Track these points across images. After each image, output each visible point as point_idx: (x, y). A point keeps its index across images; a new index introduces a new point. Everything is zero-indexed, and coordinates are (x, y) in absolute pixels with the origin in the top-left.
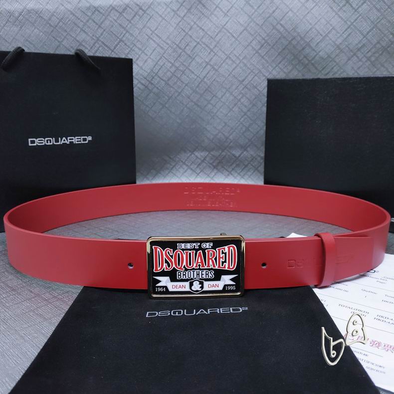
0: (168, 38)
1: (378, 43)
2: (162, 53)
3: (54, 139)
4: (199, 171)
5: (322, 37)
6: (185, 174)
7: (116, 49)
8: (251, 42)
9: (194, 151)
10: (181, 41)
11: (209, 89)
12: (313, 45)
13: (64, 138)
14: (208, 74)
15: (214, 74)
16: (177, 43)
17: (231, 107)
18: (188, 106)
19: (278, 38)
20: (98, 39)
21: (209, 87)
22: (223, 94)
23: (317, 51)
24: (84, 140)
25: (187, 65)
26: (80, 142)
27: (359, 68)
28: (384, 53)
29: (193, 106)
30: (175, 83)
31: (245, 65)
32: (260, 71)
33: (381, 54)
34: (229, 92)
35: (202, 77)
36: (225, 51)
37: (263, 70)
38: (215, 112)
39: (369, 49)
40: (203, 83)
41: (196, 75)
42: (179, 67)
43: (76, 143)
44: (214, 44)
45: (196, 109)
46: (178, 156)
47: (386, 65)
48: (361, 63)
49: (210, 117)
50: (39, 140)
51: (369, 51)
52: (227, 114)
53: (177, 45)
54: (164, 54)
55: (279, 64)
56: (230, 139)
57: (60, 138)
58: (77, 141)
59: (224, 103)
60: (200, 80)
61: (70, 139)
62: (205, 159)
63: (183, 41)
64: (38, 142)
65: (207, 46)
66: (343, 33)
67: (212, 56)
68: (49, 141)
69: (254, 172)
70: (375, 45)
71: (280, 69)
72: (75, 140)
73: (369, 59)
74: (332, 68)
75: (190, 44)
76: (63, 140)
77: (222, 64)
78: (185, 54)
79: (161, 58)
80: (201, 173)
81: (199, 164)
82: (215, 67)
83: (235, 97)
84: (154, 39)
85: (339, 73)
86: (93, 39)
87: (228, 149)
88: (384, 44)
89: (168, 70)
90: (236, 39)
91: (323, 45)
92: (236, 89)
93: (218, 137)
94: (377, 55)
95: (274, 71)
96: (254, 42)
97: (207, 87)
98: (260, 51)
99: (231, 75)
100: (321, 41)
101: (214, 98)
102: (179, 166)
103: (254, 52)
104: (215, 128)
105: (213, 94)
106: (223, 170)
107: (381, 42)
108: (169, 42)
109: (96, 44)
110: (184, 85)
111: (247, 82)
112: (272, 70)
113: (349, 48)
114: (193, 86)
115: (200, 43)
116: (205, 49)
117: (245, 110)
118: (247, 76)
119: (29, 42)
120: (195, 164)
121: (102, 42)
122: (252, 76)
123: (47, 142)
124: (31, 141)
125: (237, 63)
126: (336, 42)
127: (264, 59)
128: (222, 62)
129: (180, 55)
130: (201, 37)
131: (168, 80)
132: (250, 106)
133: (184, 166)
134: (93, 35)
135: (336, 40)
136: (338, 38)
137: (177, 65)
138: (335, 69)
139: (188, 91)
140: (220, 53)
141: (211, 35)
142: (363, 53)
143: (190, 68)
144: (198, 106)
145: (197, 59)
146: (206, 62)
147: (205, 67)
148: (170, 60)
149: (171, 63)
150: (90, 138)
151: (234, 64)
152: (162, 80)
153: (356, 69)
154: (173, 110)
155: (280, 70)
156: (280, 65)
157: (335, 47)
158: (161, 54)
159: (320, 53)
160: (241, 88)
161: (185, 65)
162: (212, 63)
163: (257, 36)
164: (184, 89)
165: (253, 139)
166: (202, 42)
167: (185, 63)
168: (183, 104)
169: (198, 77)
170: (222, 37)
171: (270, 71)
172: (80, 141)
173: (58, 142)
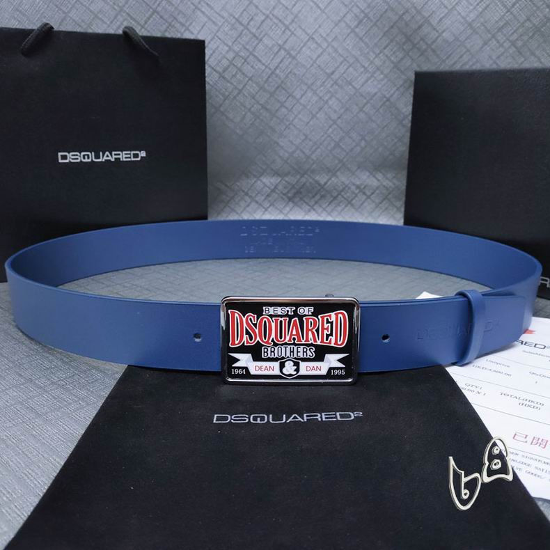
0: (223, 8)
1: (528, 19)
2: (215, 31)
3: (93, 153)
4: (268, 206)
5: (446, 11)
6: (248, 209)
7: (148, 23)
8: (344, 16)
9: (260, 177)
10: (242, 13)
11: (283, 85)
12: (434, 22)
13: (107, 153)
14: (280, 63)
15: (290, 63)
16: (236, 17)
17: (314, 113)
18: (252, 109)
19: (384, 10)
20: (121, 10)
21: (282, 82)
22: (302, 93)
23: (440, 31)
24: (135, 156)
25: (251, 50)
26: (129, 160)
27: (498, 57)
28: (536, 36)
29: (260, 110)
30: (234, 76)
31: (336, 51)
32: (357, 60)
33: (531, 37)
34: (312, 90)
35: (272, 68)
36: (306, 29)
37: (361, 58)
38: (291, 119)
39: (515, 28)
40: (274, 76)
41: (264, 64)
42: (239, 51)
43: (124, 160)
44: (290, 18)
45: (264, 114)
46: (238, 184)
47: (537, 53)
48: (502, 50)
49: (284, 127)
50: (73, 155)
51: (515, 32)
52: (308, 123)
53: (237, 20)
54: (217, 32)
55: (385, 48)
56: (312, 160)
57: (101, 153)
58: (126, 158)
59: (305, 106)
60: (270, 72)
61: (115, 155)
62: (276, 187)
63: (245, 12)
64: (72, 157)
65: (280, 21)
66: (478, 4)
67: (287, 37)
68: (86, 157)
69: (346, 206)
70: (523, 23)
71: (387, 56)
72: (124, 156)
73: (513, 44)
74: (461, 57)
75: (256, 18)
76: (106, 155)
77: (301, 48)
78: (248, 33)
79: (214, 38)
80: (271, 208)
81: (268, 196)
82: (292, 52)
83: (321, 98)
84: (203, 10)
85: (471, 63)
86: (115, 9)
87: (309, 173)
88: (536, 21)
89: (224, 57)
90: (323, 11)
91: (447, 22)
92: (321, 86)
93: (295, 155)
94: (525, 38)
95: (376, 59)
96: (349, 17)
97: (280, 82)
98: (357, 30)
99: (315, 65)
100: (446, 15)
101: (290, 98)
102: (239, 198)
103: (349, 31)
104: (291, 142)
105: (288, 93)
106: (302, 204)
107: (532, 18)
108: (225, 15)
109: (119, 17)
110: (247, 79)
111: (337, 76)
112: (374, 59)
113: (486, 28)
114: (260, 80)
115: (271, 16)
116: (277, 25)
117: (334, 116)
118: (338, 67)
119: (20, 12)
120: (262, 195)
121: (127, 14)
122: (345, 67)
123: (84, 158)
124: (62, 156)
125: (324, 47)
126: (468, 19)
127: (363, 41)
128: (302, 45)
129: (241, 33)
130: (272, 8)
131: (224, 71)
132: (342, 111)
133: (247, 198)
134: (114, 4)
135: (467, 15)
136: (470, 12)
137: (236, 48)
138: (465, 58)
139: (252, 88)
140: (299, 32)
141: (286, 5)
142: (505, 35)
143: (256, 54)
144: (267, 109)
145: (266, 40)
146: (279, 45)
147: (278, 52)
148: (226, 42)
149: (227, 46)
150: (143, 154)
151: (320, 48)
152: (215, 70)
153: (494, 58)
154: (231, 116)
155: (386, 58)
156: (386, 51)
157: (466, 25)
158: (213, 32)
159: (444, 34)
160: (329, 85)
161: (247, 50)
162: (287, 46)
163: (353, 7)
164: (246, 84)
165: (345, 160)
166: (273, 15)
167: (247, 47)
168: (245, 107)
169: (266, 67)
170: (303, 8)
171: (372, 59)
172: (130, 158)
173: (99, 158)
